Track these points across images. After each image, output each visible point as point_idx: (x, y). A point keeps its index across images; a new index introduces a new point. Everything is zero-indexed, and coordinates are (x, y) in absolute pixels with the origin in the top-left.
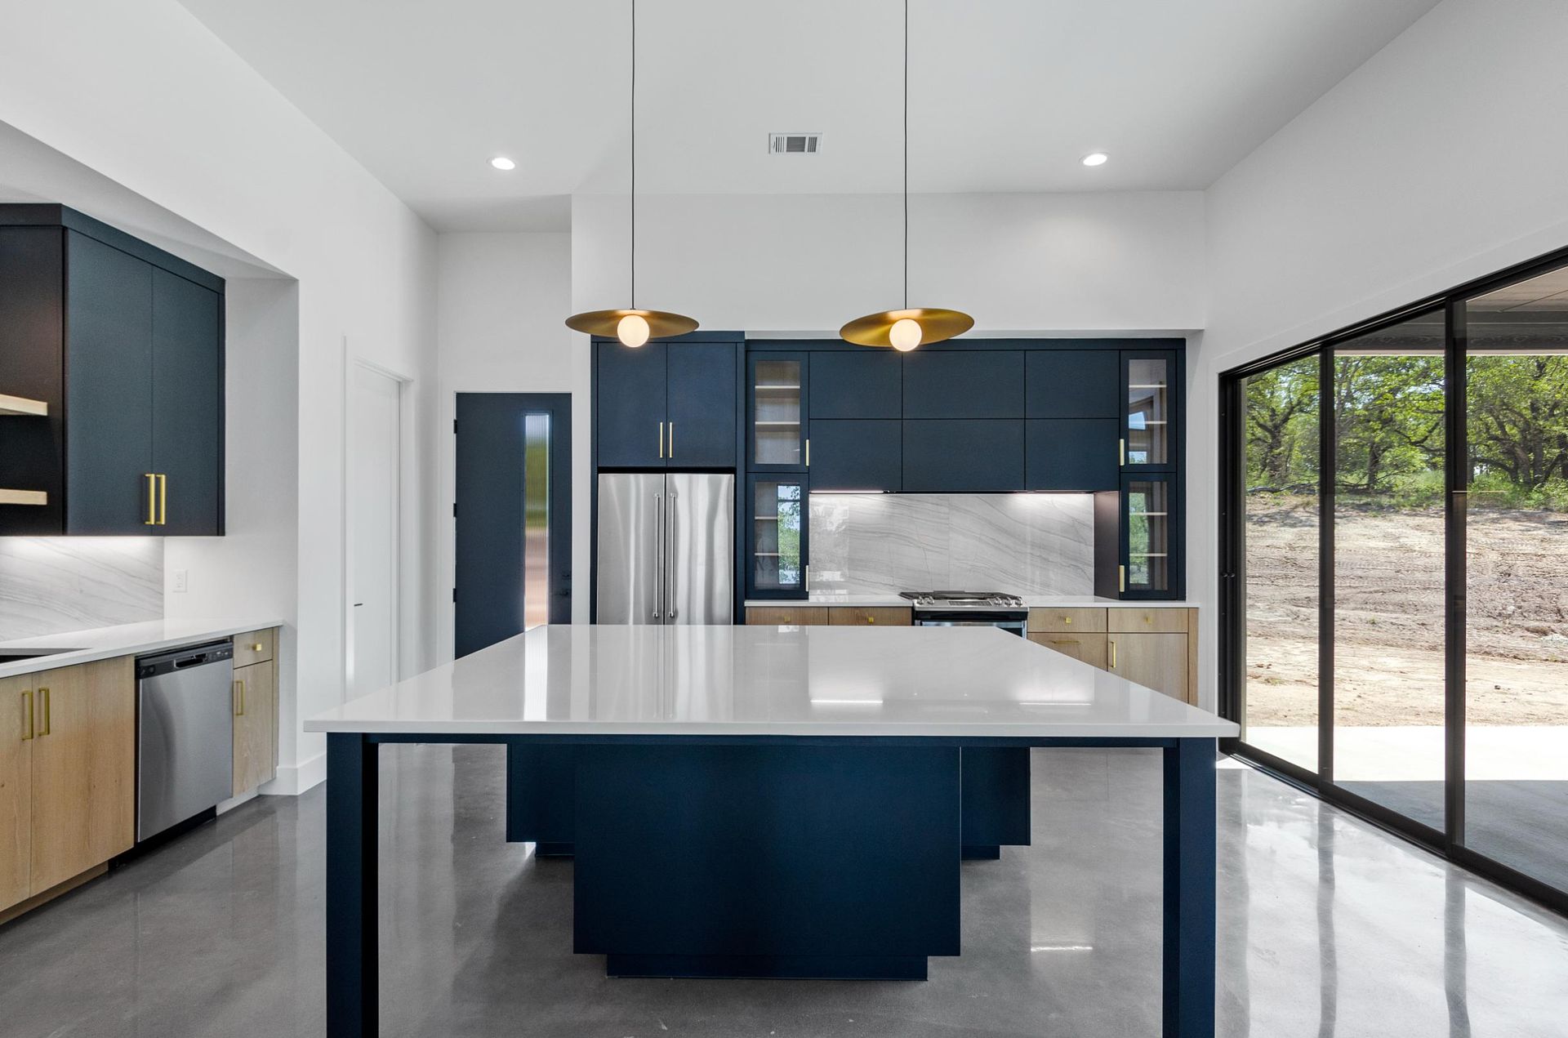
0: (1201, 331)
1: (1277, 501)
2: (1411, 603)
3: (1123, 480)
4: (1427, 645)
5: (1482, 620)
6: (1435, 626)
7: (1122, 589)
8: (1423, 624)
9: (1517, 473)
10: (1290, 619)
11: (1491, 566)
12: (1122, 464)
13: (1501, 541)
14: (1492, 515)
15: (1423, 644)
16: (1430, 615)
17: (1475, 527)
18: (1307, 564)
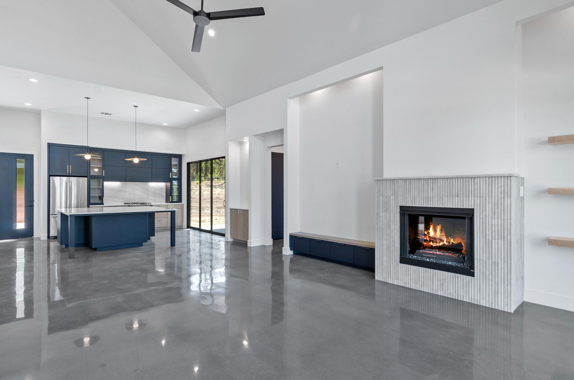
0: (184, 154)
1: (218, 181)
3: (170, 180)
7: (171, 201)
10: (216, 212)
12: (171, 177)
18: (222, 198)
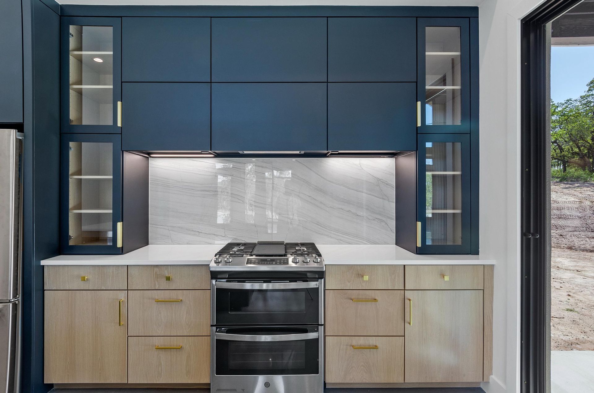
2: (554, 225)
3: (420, 141)
4: (566, 246)
5: (589, 233)
6: (567, 236)
7: (419, 245)
8: (561, 235)
9: (585, 168)
11: (588, 207)
12: (419, 124)
13: (589, 196)
14: (577, 185)
15: (564, 245)
16: (564, 231)
17: (574, 190)
